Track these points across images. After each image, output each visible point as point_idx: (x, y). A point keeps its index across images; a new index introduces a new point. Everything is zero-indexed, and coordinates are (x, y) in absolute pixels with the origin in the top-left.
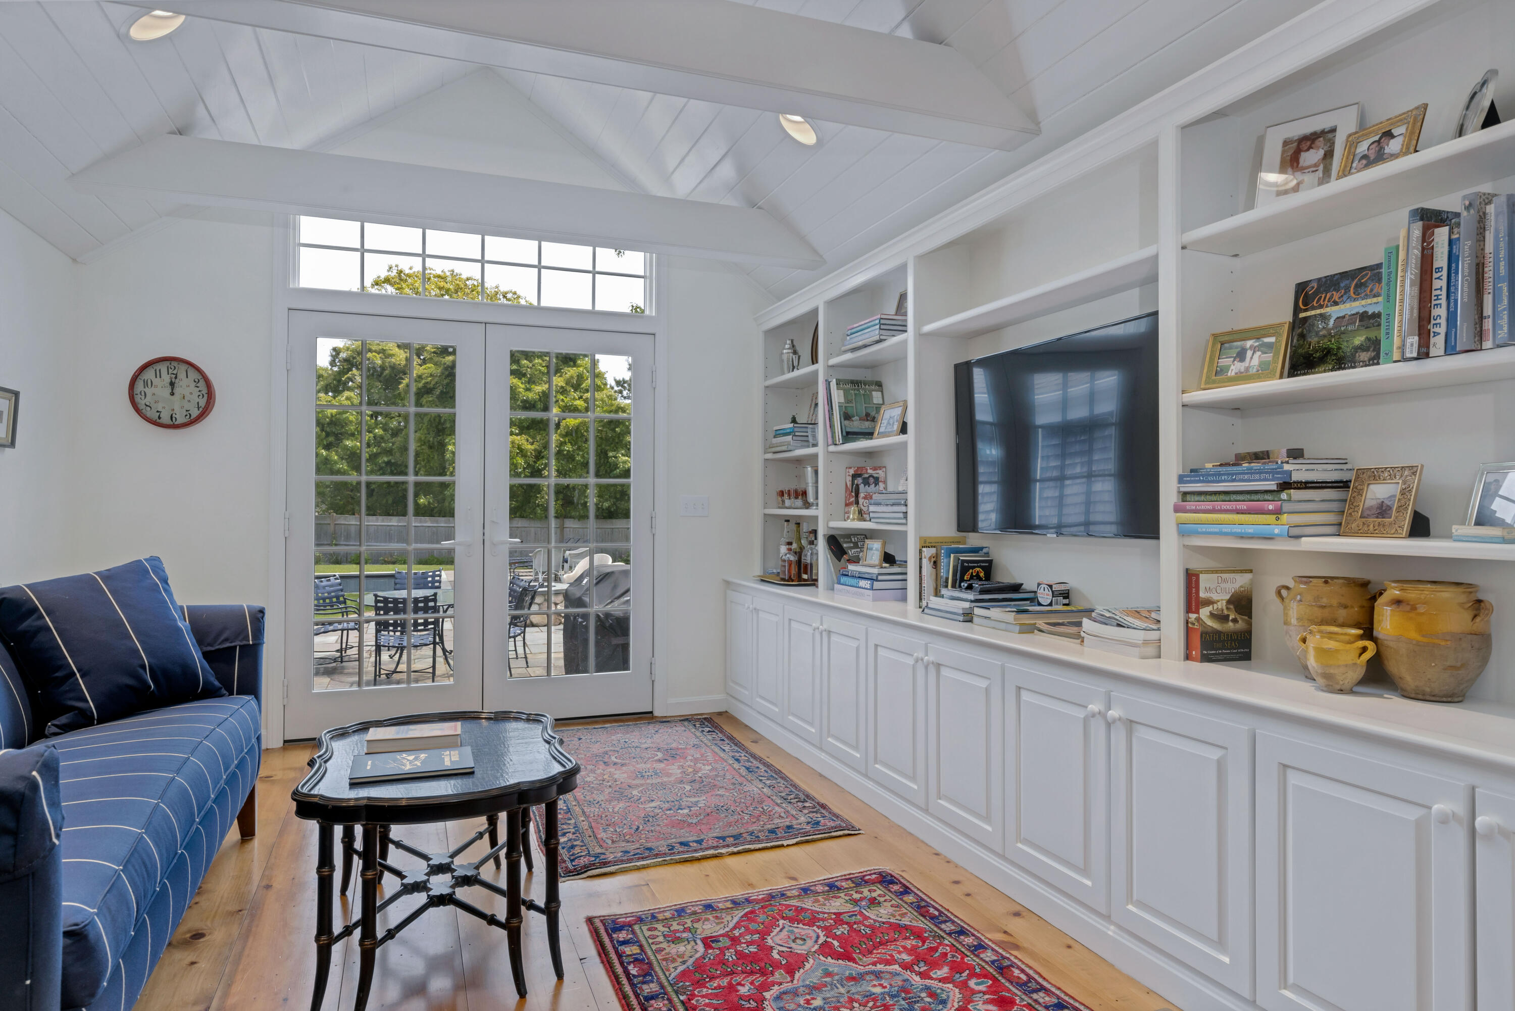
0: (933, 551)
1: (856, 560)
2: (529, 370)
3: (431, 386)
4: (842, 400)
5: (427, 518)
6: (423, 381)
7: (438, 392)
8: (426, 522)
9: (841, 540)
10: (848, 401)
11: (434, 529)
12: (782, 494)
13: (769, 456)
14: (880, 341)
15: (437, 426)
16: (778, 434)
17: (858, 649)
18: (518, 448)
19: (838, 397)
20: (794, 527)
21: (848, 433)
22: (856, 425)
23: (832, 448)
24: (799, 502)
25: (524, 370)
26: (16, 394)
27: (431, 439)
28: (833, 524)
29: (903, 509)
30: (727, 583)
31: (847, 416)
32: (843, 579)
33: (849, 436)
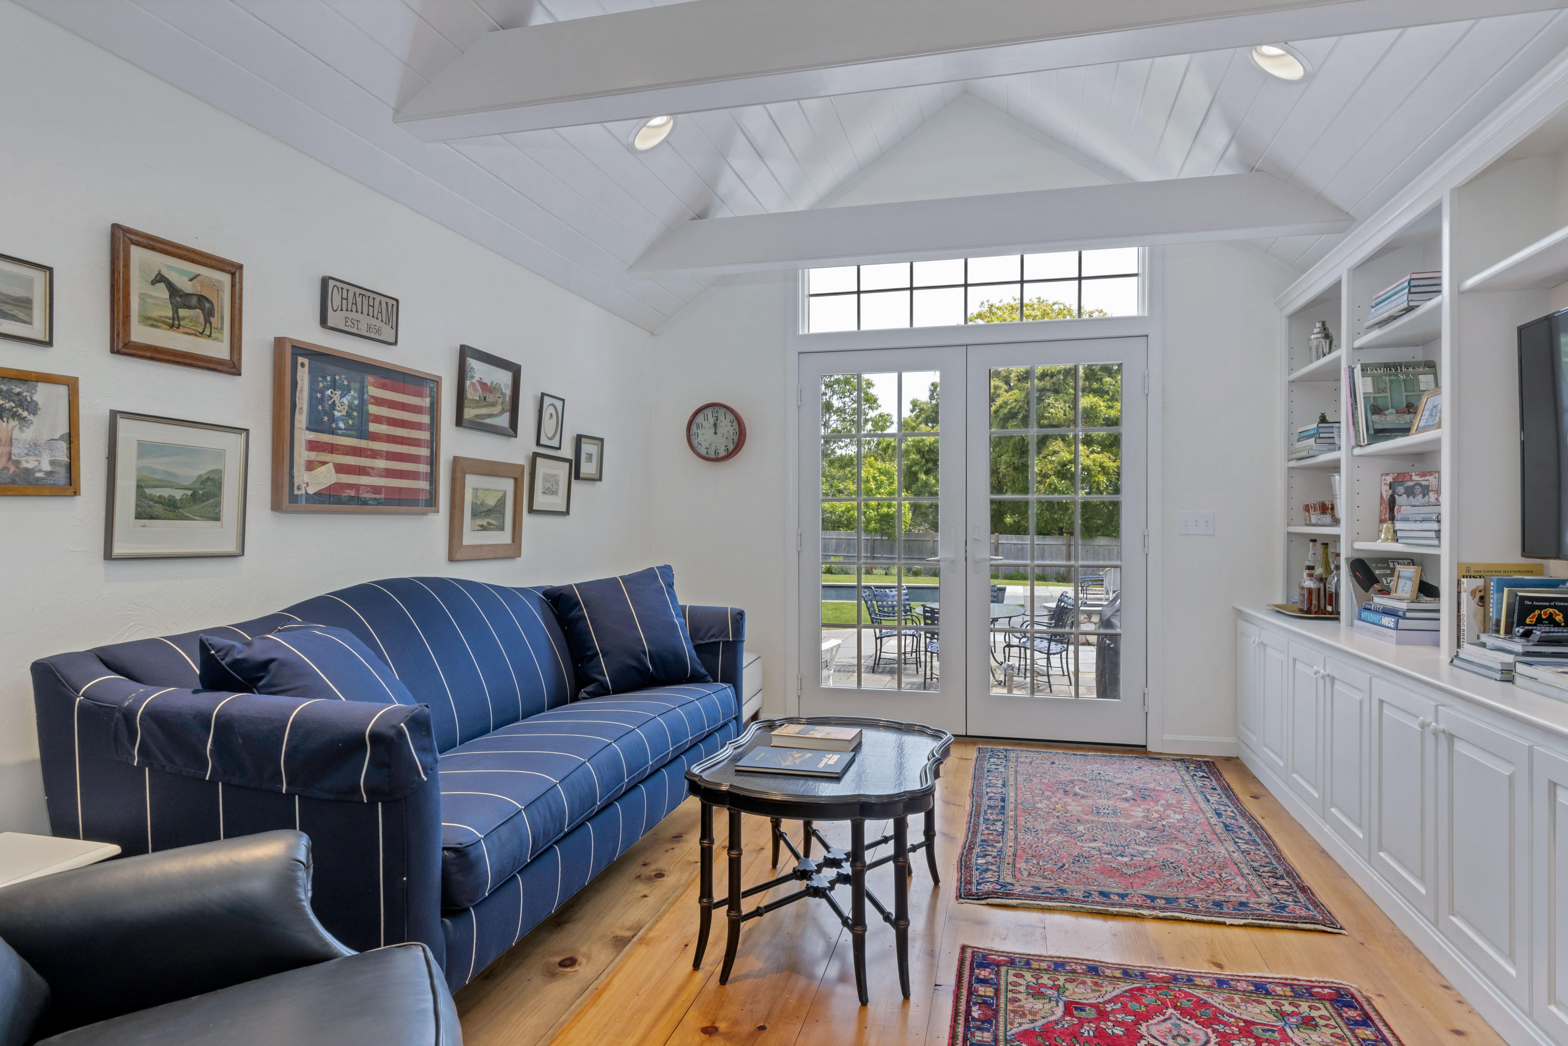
0: (1480, 582)
1: (1385, 592)
2: (1112, 387)
3: (1016, 410)
4: (1370, 389)
5: (1013, 536)
6: (1009, 407)
7: (1020, 416)
8: (1012, 539)
9: (1372, 566)
10: (1377, 388)
11: (1020, 546)
12: (1307, 508)
13: (1293, 464)
14: (1410, 309)
15: (1021, 449)
16: (1303, 436)
17: (1361, 702)
18: (1100, 466)
19: (1364, 386)
20: (1319, 548)
21: (1377, 431)
22: (1390, 419)
23: (1357, 451)
24: (1327, 518)
25: (1106, 388)
26: (602, 440)
27: (1016, 461)
28: (1358, 545)
29: (1435, 526)
30: (1239, 613)
31: (1376, 409)
32: (1365, 614)
33: (1379, 434)
